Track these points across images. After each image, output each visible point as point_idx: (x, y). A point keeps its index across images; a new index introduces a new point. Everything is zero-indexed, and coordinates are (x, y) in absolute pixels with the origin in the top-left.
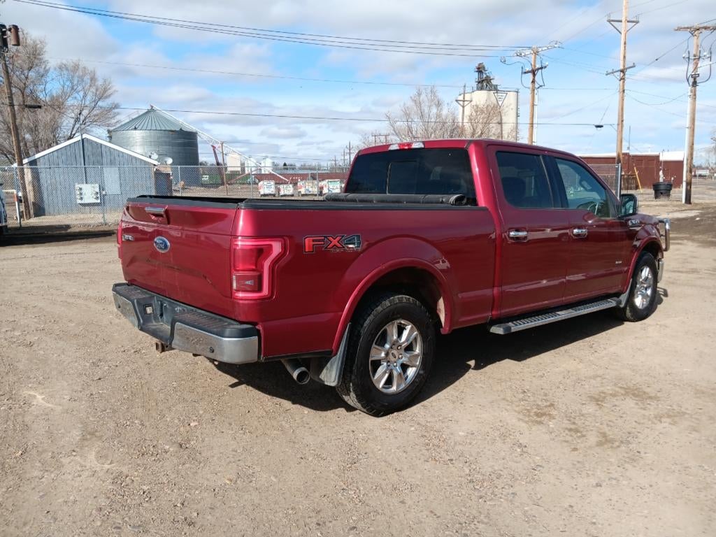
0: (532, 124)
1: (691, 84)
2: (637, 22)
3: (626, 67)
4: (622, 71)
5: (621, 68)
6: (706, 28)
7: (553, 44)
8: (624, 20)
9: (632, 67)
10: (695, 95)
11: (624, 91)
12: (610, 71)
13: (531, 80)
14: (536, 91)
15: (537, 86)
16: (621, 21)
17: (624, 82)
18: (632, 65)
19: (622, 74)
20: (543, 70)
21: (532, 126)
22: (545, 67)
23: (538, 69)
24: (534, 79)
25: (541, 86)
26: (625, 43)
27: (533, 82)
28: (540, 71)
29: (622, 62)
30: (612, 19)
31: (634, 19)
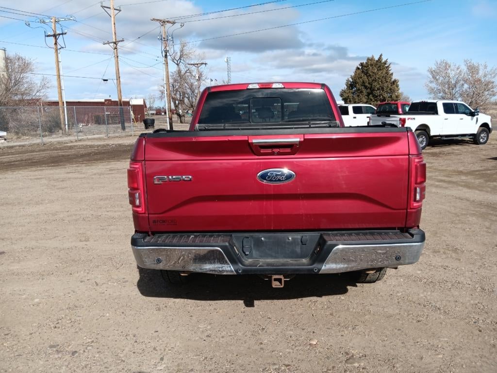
0: (59, 76)
1: (164, 56)
2: (120, 11)
3: (117, 40)
4: (115, 43)
5: (114, 41)
6: (168, 22)
7: (69, 17)
8: (112, 8)
9: (122, 41)
10: (167, 63)
11: (118, 57)
12: (106, 42)
13: (54, 42)
14: (59, 51)
15: (59, 47)
16: (110, 8)
17: (117, 51)
18: (121, 39)
19: (115, 45)
20: (64, 35)
21: (60, 78)
22: (65, 34)
23: (59, 34)
24: (56, 41)
25: (63, 48)
26: (114, 24)
27: (56, 44)
28: (61, 36)
29: (114, 37)
30: (104, 5)
31: (118, 8)
